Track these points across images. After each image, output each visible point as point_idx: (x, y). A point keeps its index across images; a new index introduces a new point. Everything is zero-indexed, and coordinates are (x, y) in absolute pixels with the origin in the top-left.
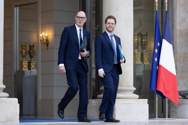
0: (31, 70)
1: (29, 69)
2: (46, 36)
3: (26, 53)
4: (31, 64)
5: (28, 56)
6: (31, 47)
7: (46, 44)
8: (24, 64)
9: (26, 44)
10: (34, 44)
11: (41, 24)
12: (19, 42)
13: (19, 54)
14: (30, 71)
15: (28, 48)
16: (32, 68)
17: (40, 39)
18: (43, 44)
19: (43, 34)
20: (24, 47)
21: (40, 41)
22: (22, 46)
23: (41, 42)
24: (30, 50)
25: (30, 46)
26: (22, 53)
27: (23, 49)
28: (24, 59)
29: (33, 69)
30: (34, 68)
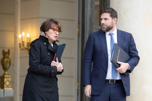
0: (5, 88)
1: (2, 87)
2: (28, 38)
4: (5, 80)
6: (6, 54)
7: (27, 49)
10: (9, 50)
11: (21, 20)
14: (3, 90)
16: (6, 85)
17: (19, 41)
18: (23, 49)
19: (23, 34)
21: (18, 45)
23: (20, 47)
24: (4, 58)
25: (4, 53)
29: (8, 86)
30: (10, 86)
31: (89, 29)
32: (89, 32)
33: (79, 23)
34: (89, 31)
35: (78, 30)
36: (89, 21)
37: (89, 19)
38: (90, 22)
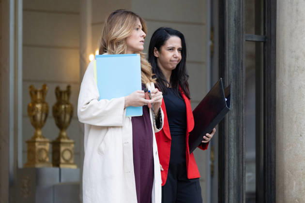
0: (62, 166)
1: (56, 163)
3: (47, 115)
4: (62, 148)
5: (51, 122)
6: (62, 95)
8: (38, 146)
9: (44, 86)
10: (69, 87)
11: (93, 24)
12: (24, 81)
13: (24, 116)
14: (57, 169)
15: (52, 100)
16: (64, 159)
20: (39, 96)
22: (33, 93)
24: (58, 104)
25: (59, 93)
26: (34, 113)
27: (35, 102)
28: (39, 133)
29: (67, 162)
30: (72, 161)
31: (235, 41)
32: (234, 47)
33: (212, 29)
34: (235, 45)
35: (210, 43)
36: (234, 25)
37: (235, 20)
38: (235, 27)
